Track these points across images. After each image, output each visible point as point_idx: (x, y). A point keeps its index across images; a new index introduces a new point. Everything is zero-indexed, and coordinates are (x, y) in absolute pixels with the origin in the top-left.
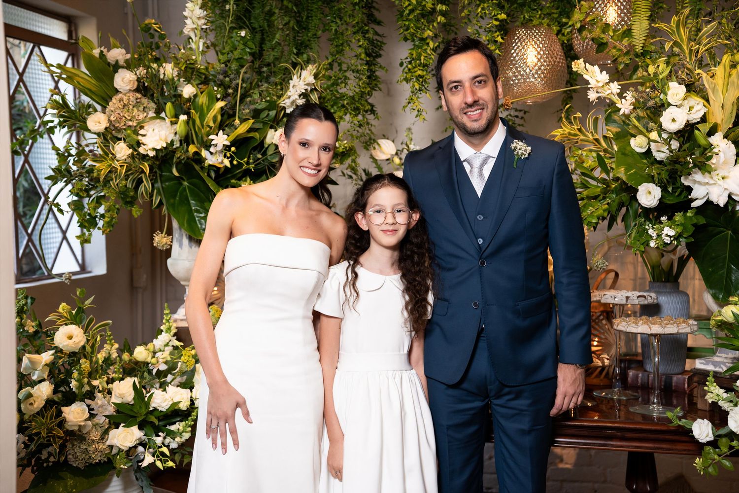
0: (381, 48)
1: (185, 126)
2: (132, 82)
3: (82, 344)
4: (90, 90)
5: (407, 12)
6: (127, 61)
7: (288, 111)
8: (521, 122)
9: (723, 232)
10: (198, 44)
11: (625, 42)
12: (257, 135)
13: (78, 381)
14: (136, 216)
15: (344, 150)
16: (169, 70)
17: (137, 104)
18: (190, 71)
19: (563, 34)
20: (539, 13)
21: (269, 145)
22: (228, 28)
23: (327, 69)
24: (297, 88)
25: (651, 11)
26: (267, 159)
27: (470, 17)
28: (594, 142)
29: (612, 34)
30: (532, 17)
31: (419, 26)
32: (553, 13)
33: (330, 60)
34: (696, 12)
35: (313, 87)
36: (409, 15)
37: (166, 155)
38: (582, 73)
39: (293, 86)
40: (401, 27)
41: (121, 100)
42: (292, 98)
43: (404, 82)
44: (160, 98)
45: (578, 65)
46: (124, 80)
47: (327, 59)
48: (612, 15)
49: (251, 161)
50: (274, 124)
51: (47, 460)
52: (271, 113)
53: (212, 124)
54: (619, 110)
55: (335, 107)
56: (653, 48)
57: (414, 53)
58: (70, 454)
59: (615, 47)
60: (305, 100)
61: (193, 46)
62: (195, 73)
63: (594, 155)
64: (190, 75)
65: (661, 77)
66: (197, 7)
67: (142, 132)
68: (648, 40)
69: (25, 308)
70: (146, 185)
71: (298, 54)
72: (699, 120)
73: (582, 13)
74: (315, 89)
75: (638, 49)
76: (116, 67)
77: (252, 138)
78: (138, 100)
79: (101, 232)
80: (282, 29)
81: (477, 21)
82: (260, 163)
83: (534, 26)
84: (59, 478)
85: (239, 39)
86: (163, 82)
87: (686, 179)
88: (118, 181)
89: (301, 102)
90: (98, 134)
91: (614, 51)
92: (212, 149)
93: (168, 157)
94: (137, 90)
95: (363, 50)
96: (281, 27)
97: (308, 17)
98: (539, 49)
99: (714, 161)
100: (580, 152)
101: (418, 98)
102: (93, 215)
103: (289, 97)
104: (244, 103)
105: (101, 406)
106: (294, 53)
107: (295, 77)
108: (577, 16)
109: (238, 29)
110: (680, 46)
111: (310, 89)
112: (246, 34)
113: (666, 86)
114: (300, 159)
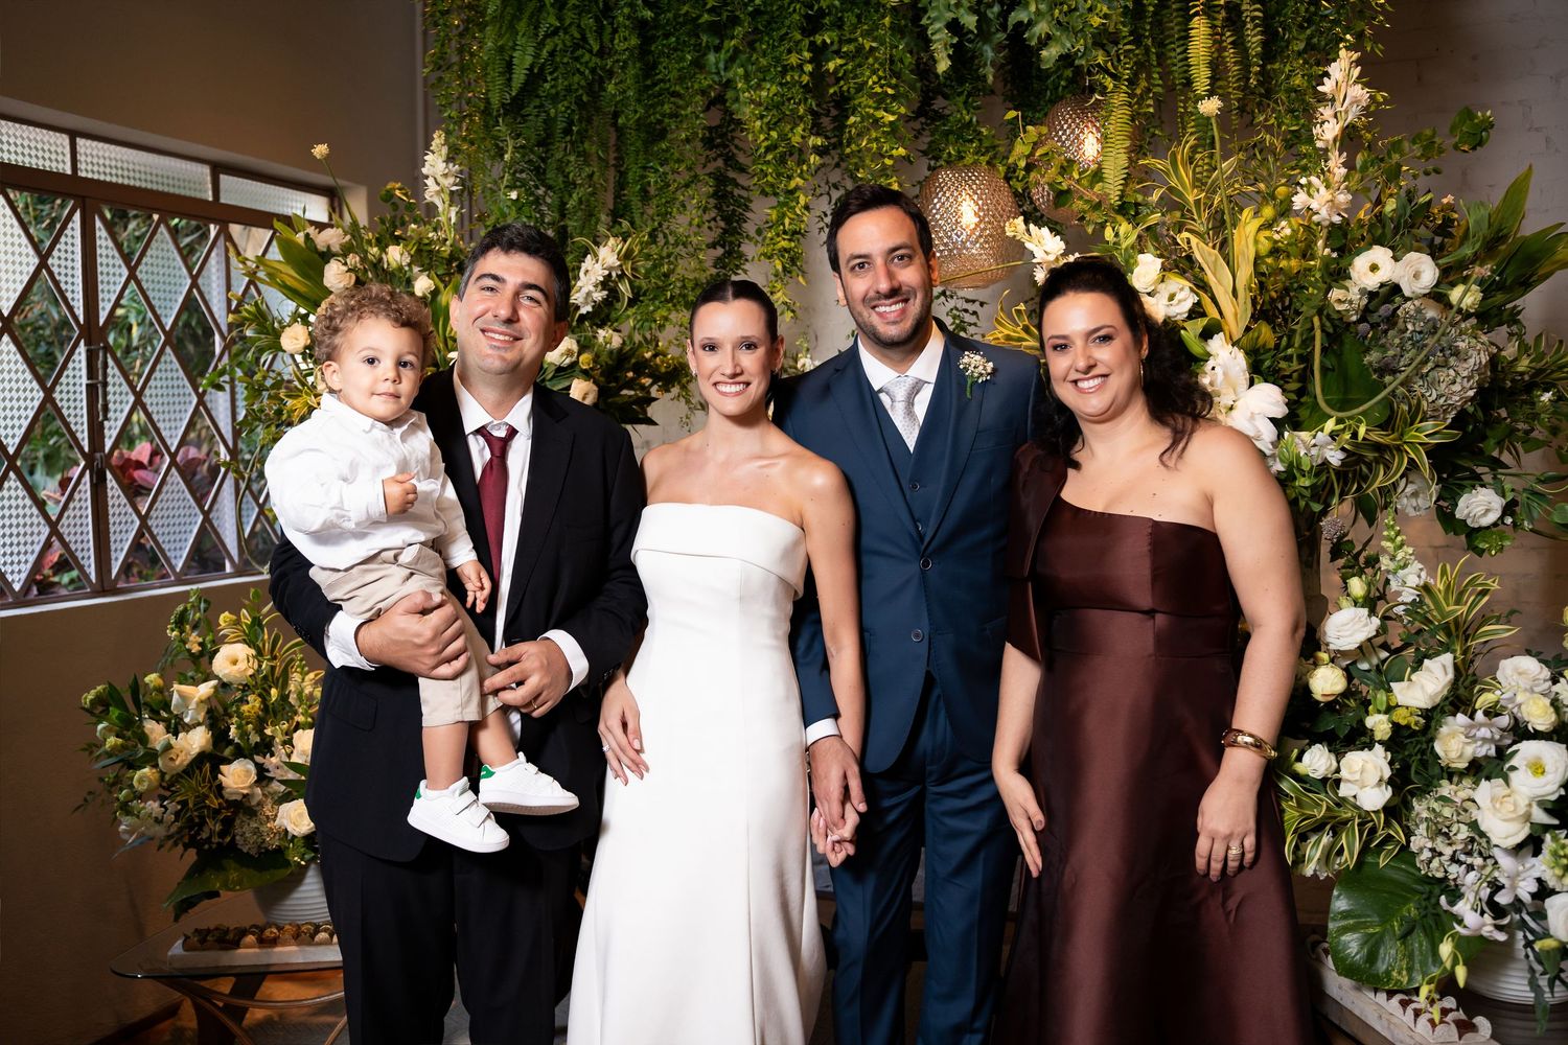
0: (747, 208)
3: (251, 672)
5: (762, 150)
6: (343, 246)
7: (583, 311)
8: (973, 319)
10: (449, 214)
11: (1097, 187)
15: (669, 370)
16: (395, 255)
18: (425, 254)
20: (975, 145)
23: (648, 244)
24: (592, 274)
25: (1130, 138)
27: (860, 156)
29: (1076, 176)
30: (964, 152)
31: (782, 171)
33: (649, 229)
35: (619, 273)
36: (765, 153)
38: (1023, 240)
39: (587, 272)
40: (756, 174)
42: (585, 290)
43: (764, 261)
45: (1016, 226)
46: (335, 275)
48: (1092, 147)
51: (208, 841)
55: (657, 302)
56: (1140, 198)
57: (777, 212)
58: (238, 833)
59: (1081, 198)
60: (605, 293)
61: (442, 218)
62: (434, 258)
64: (427, 261)
65: (1124, 246)
66: (440, 160)
68: (1129, 186)
69: (198, 615)
72: (1185, 316)
73: (1028, 144)
74: (623, 275)
75: (1114, 199)
76: (326, 256)
80: (581, 185)
81: (872, 161)
83: (966, 166)
84: (220, 868)
85: (509, 203)
86: (390, 273)
89: (599, 296)
91: (1080, 203)
96: (579, 181)
98: (980, 202)
101: (786, 284)
103: (580, 291)
107: (590, 257)
108: (1021, 149)
109: (511, 187)
110: (1181, 195)
111: (614, 274)
112: (518, 196)
113: (1132, 261)
114: (709, 372)
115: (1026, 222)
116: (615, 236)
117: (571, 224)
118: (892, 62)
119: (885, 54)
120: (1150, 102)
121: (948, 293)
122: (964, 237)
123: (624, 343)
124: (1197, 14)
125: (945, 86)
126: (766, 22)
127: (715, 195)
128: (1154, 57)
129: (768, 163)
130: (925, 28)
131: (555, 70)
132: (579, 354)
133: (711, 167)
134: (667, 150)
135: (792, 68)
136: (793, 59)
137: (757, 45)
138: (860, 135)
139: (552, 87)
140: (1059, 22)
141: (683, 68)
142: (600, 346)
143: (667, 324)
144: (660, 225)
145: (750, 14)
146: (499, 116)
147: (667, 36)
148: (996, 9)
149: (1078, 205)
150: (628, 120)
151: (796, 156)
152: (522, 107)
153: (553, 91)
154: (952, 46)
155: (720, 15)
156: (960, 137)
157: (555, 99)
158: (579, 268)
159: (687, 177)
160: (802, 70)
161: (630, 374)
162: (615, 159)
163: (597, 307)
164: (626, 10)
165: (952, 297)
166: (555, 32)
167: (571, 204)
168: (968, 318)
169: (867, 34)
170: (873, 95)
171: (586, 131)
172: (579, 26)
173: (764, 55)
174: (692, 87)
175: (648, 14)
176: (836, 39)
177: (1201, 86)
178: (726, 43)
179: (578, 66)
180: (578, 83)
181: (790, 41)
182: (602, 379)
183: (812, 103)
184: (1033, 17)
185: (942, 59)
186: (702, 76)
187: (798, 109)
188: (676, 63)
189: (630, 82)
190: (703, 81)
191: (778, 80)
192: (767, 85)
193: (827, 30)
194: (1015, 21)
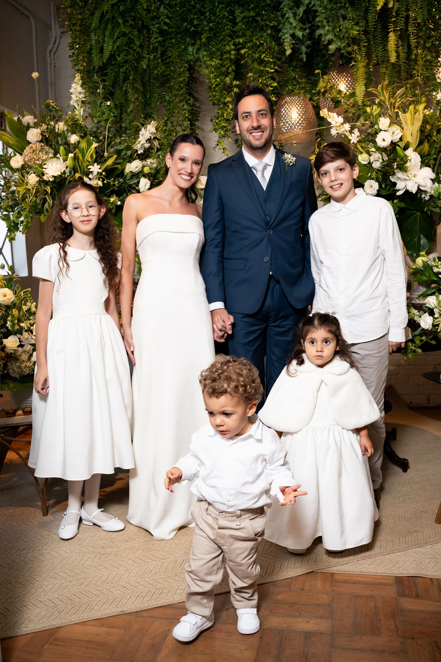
1: (72, 161)
2: (38, 135)
3: (12, 300)
4: (13, 145)
5: (214, 86)
6: (34, 123)
7: (139, 152)
9: (415, 213)
10: (80, 112)
11: (352, 100)
12: (119, 167)
13: (12, 321)
14: (43, 221)
16: (61, 126)
17: (42, 150)
18: (74, 126)
19: (314, 101)
20: (298, 86)
21: (127, 174)
22: (99, 103)
23: (164, 126)
24: (145, 136)
26: (126, 182)
29: (343, 96)
30: (294, 88)
31: (222, 94)
32: (306, 87)
34: (392, 83)
35: (155, 136)
37: (61, 181)
38: (327, 118)
39: (142, 135)
40: (210, 97)
41: (32, 147)
42: (141, 143)
43: (214, 132)
44: (56, 145)
45: (324, 113)
46: (33, 135)
47: (164, 119)
48: (343, 86)
50: (131, 159)
52: (128, 152)
53: (90, 160)
54: (350, 140)
57: (220, 112)
58: (10, 369)
59: (346, 103)
60: (149, 144)
61: (77, 112)
62: (78, 128)
64: (75, 128)
65: (375, 114)
66: (79, 86)
67: (44, 167)
68: (365, 99)
70: (50, 201)
71: (145, 118)
72: (399, 140)
73: (324, 83)
75: (360, 103)
76: (28, 127)
77: (116, 168)
78: (42, 147)
79: (22, 233)
80: (134, 102)
82: (122, 186)
83: (295, 94)
85: (106, 107)
86: (58, 135)
87: (393, 177)
88: (31, 198)
89: (147, 145)
90: (18, 170)
91: (345, 105)
92: (90, 176)
93: (62, 182)
94: (41, 141)
95: (187, 112)
96: (133, 100)
97: (150, 97)
98: (299, 108)
99: (408, 164)
101: (223, 141)
102: (16, 222)
103: (139, 143)
104: (110, 146)
105: (27, 339)
106: (142, 118)
107: (143, 129)
108: (322, 85)
110: (384, 102)
111: (153, 137)
112: (110, 104)
113: (378, 120)
114: (179, 169)
118: (270, 49)
119: (267, 45)
120: (371, 67)
124: (391, 31)
126: (215, 33)
128: (374, 49)
129: (216, 91)
130: (281, 37)
132: (143, 167)
134: (171, 86)
135: (227, 52)
136: (228, 48)
137: (211, 43)
138: (254, 80)
140: (335, 35)
141: (180, 51)
144: (169, 118)
145: (208, 29)
146: (94, 73)
147: (171, 39)
148: (307, 31)
152: (106, 69)
153: (122, 61)
154: (293, 44)
155: (197, 28)
156: (292, 83)
158: (138, 134)
160: (231, 54)
163: (145, 151)
164: (157, 26)
166: (119, 38)
167: (129, 110)
169: (257, 39)
170: (261, 62)
172: (132, 34)
173: (213, 47)
174: (184, 60)
175: (167, 28)
176: (244, 41)
177: (393, 59)
178: (198, 42)
179: (132, 51)
180: (132, 58)
181: (224, 41)
182: (152, 178)
183: (233, 67)
184: (326, 32)
185: (288, 49)
186: (188, 56)
187: (229, 70)
188: (176, 50)
189: (159, 56)
190: (189, 57)
191: (219, 57)
192: (214, 60)
193: (241, 37)
194: (319, 34)
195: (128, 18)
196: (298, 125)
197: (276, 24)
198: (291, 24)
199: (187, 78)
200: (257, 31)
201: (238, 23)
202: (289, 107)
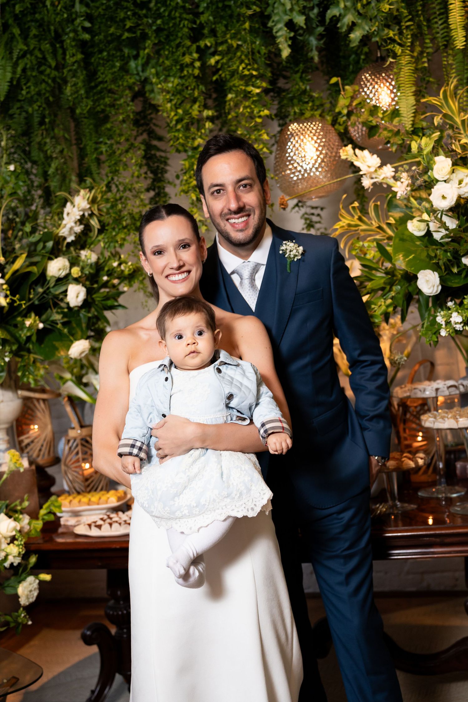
0: (166, 164)
5: (174, 122)
7: (69, 240)
8: (318, 219)
11: (396, 121)
12: (34, 269)
15: (130, 272)
19: (339, 124)
20: (310, 104)
21: (51, 279)
23: (106, 192)
24: (72, 215)
25: (416, 84)
26: (50, 292)
27: (238, 119)
28: (378, 230)
29: (381, 116)
30: (304, 110)
31: (188, 135)
33: (105, 182)
34: (464, 82)
35: (90, 212)
36: (176, 124)
38: (352, 161)
39: (68, 214)
40: (171, 139)
42: (68, 226)
45: (347, 152)
49: (31, 296)
50: (55, 253)
52: (47, 244)
54: (396, 193)
55: (117, 230)
56: (424, 124)
59: (386, 129)
60: (82, 227)
63: (375, 244)
65: (425, 152)
68: (417, 117)
73: (347, 98)
74: (93, 214)
75: (409, 127)
77: (29, 273)
80: (56, 158)
81: (246, 122)
83: (306, 119)
85: (9, 173)
89: (79, 229)
96: (54, 155)
98: (313, 142)
100: (361, 243)
103: (65, 225)
104: (18, 238)
107: (69, 204)
108: (343, 102)
109: (8, 163)
110: (451, 118)
111: (86, 214)
112: (15, 168)
113: (432, 162)
114: (161, 269)
115: (354, 149)
116: (84, 188)
117: (53, 184)
118: (253, 53)
119: (248, 48)
120: (425, 59)
121: (300, 204)
122: (311, 166)
123: (99, 259)
125: (286, 67)
126: (166, 36)
127: (144, 157)
128: (425, 28)
129: (178, 131)
130: (271, 29)
131: (28, 81)
132: (71, 268)
133: (140, 139)
134: (109, 130)
135: (187, 66)
136: (187, 59)
137: (162, 52)
138: (237, 106)
139: (28, 93)
140: (360, 14)
141: (115, 72)
142: (83, 261)
143: (125, 243)
144: (112, 179)
145: (155, 31)
147: (101, 52)
148: (316, 11)
149: (385, 134)
150: (83, 110)
151: (196, 125)
152: (9, 109)
153: (29, 96)
154: (290, 38)
155: (135, 33)
156: (300, 100)
157: (31, 101)
158: (62, 213)
159: (127, 146)
160: (194, 67)
161: (105, 278)
162: (76, 139)
163: (79, 237)
164: (71, 35)
165: (302, 206)
166: (24, 56)
167: (51, 171)
168: (315, 219)
169: (233, 38)
170: (242, 77)
171: (54, 121)
172: (40, 50)
173: (167, 58)
174: (122, 85)
175: (87, 36)
176: (214, 43)
177: (460, 43)
178: (141, 53)
179: (43, 77)
180: (45, 89)
181: (183, 47)
182: (88, 283)
183: (202, 88)
184: (342, 11)
185: (285, 48)
186: (128, 77)
187: (194, 93)
188: (109, 69)
189: (80, 84)
190: (129, 80)
191: (178, 74)
192: (172, 79)
193: (207, 37)
194: (330, 16)
195: (30, 24)
196: (314, 170)
197: (258, 10)
198: (283, 5)
199: (133, 112)
200: (233, 22)
201: (203, 13)
202: (297, 142)
